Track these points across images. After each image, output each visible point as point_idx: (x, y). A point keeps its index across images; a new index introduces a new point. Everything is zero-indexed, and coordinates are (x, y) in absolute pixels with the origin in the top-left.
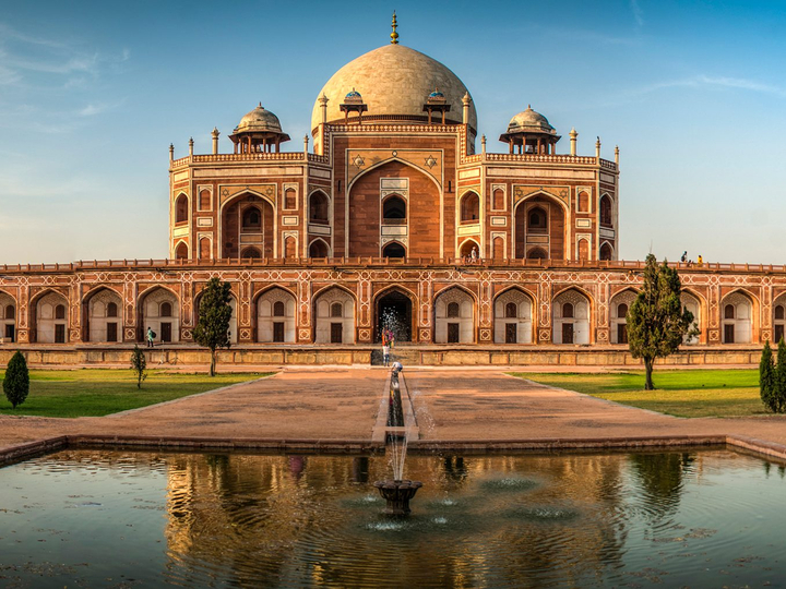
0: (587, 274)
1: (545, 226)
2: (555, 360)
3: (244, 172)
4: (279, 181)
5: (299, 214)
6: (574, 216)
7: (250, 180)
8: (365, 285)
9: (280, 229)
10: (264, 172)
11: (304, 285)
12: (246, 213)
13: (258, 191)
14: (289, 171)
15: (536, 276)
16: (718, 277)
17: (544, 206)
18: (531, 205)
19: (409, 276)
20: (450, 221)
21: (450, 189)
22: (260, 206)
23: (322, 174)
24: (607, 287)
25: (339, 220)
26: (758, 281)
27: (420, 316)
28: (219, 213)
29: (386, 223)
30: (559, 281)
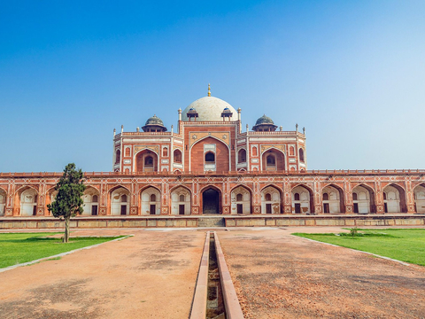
0: (308, 177)
1: (274, 163)
2: (303, 223)
3: (145, 140)
4: (161, 145)
5: (170, 159)
6: (288, 157)
7: (148, 144)
8: (195, 184)
9: (161, 165)
10: (154, 140)
11: (165, 185)
12: (146, 159)
13: (151, 149)
14: (165, 140)
15: (282, 179)
16: (379, 177)
17: (273, 154)
18: (268, 154)
19: (218, 180)
20: (233, 162)
21: (233, 148)
22: (153, 156)
23: (179, 142)
24: (319, 184)
25: (187, 162)
26: (403, 178)
27: (224, 200)
28: (134, 157)
29: (207, 164)
30: (294, 181)
